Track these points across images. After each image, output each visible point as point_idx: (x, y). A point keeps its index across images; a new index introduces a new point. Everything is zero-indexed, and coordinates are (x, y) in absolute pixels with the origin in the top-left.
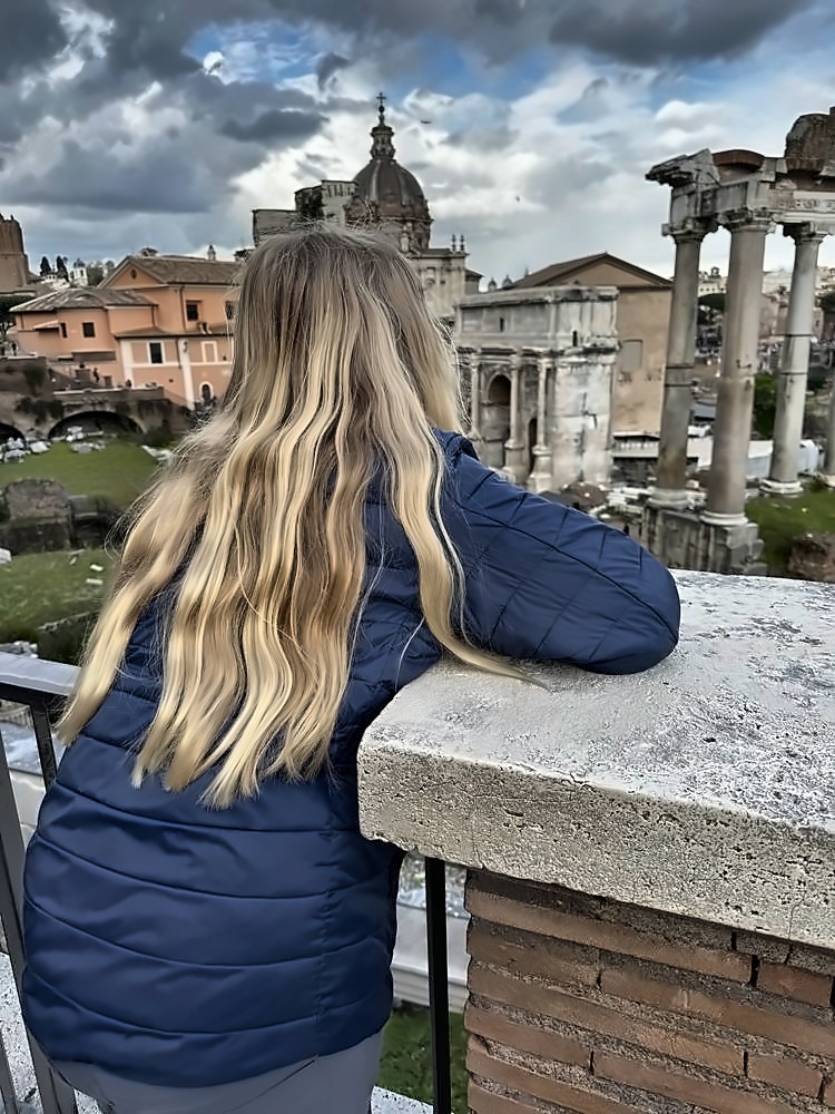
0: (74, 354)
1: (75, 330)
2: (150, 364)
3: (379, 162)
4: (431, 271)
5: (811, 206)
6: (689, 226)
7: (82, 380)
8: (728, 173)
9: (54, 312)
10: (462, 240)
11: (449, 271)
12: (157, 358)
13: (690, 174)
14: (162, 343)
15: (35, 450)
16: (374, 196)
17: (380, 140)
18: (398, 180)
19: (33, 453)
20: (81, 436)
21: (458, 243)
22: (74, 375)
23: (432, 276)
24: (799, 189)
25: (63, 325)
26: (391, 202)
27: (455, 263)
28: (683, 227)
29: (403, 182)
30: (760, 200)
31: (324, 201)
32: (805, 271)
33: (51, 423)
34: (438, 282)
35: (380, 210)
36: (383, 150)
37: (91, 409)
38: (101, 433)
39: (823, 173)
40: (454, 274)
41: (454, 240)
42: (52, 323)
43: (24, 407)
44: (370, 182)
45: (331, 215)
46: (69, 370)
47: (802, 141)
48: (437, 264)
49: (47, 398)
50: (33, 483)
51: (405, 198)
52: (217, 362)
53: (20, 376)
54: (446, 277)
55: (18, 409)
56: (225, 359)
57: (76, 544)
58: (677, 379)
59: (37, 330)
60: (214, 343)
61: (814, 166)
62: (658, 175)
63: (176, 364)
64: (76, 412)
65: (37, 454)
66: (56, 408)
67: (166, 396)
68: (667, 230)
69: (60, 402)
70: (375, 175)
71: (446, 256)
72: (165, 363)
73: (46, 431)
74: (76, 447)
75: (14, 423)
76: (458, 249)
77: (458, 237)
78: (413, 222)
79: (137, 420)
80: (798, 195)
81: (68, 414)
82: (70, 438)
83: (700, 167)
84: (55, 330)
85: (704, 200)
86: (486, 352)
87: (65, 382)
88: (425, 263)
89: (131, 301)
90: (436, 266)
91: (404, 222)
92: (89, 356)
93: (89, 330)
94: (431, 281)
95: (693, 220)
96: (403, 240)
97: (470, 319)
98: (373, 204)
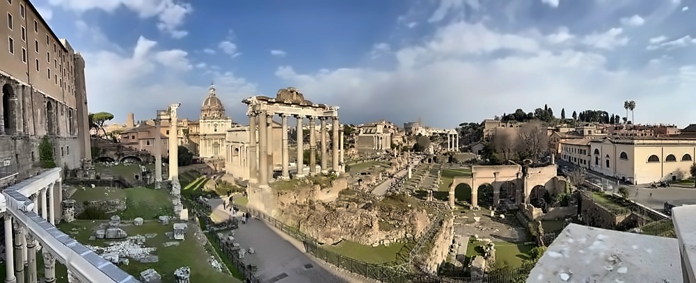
0: (129, 143)
1: (131, 137)
2: (146, 146)
3: (211, 96)
7: (130, 149)
9: (127, 133)
12: (148, 144)
14: (150, 140)
15: (115, 164)
16: (209, 104)
20: (127, 162)
22: (128, 148)
25: (128, 136)
26: (213, 106)
27: (228, 120)
33: (121, 158)
35: (211, 107)
36: (212, 93)
37: (131, 155)
38: (132, 161)
42: (126, 136)
43: (116, 154)
44: (208, 101)
46: (127, 146)
49: (121, 153)
51: (217, 105)
59: (124, 137)
63: (153, 145)
64: (127, 156)
66: (123, 155)
67: (149, 153)
70: (210, 99)
71: (226, 119)
72: (150, 145)
73: (120, 160)
74: (125, 164)
75: (113, 158)
78: (219, 110)
79: (141, 159)
81: (125, 156)
82: (124, 162)
86: (233, 142)
87: (126, 149)
88: (221, 120)
89: (143, 131)
91: (217, 110)
92: (133, 143)
93: (133, 137)
94: (222, 125)
95: (252, 112)
96: (215, 115)
97: (230, 134)
98: (209, 106)
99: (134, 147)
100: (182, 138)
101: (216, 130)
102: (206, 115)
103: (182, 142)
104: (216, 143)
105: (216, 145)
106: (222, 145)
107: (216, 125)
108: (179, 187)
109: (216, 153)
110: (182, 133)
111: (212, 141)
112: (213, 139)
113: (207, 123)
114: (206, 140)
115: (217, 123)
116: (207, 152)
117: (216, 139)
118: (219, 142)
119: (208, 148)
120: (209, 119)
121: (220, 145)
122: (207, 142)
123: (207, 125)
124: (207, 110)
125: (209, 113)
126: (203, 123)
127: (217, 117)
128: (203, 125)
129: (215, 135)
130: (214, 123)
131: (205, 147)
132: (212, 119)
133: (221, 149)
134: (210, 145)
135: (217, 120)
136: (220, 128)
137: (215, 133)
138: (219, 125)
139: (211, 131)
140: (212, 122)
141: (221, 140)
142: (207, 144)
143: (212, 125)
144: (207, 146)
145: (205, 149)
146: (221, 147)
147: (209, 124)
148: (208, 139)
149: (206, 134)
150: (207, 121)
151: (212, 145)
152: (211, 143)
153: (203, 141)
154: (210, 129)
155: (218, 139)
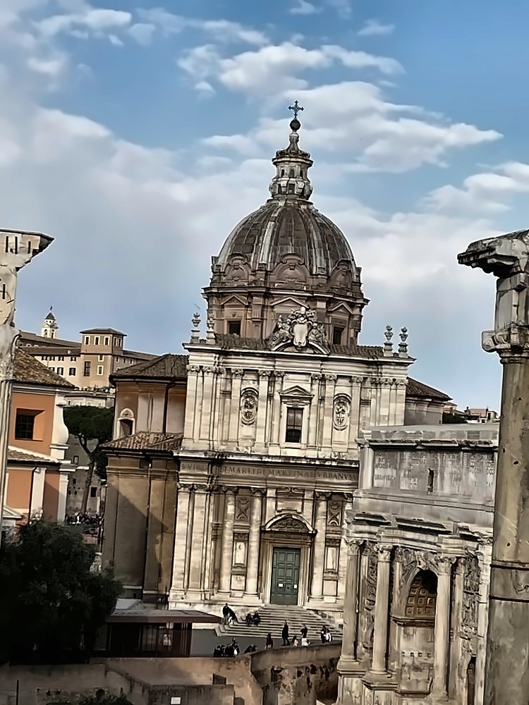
3: (281, 204)
4: (346, 381)
6: (515, 339)
10: (404, 337)
11: (377, 384)
13: (514, 259)
16: (264, 256)
17: (287, 171)
18: (308, 232)
21: (396, 341)
23: (346, 391)
26: (293, 267)
27: (388, 373)
28: (508, 340)
29: (316, 237)
34: (356, 401)
35: (272, 278)
36: (291, 186)
40: (385, 390)
41: (389, 335)
44: (261, 234)
48: (355, 371)
51: (318, 262)
54: (370, 393)
62: (475, 256)
68: (489, 341)
70: (271, 224)
71: (373, 359)
76: (396, 349)
77: (397, 333)
78: (329, 302)
88: (332, 369)
90: (353, 374)
91: (313, 299)
94: (342, 400)
95: (520, 328)
96: (297, 327)
97: (385, 467)
98: (262, 267)
100: (53, 468)
101: (293, 435)
102: (235, 326)
103: (50, 493)
104: (288, 519)
105: (289, 539)
106: (332, 543)
107: (297, 401)
109: (284, 594)
110: (60, 431)
111: (258, 502)
112: (271, 493)
113: (237, 382)
114: (216, 491)
115: (307, 387)
116: (225, 580)
117: (291, 495)
118: (307, 515)
119: (226, 554)
120: (253, 355)
121: (313, 536)
122: (231, 509)
123: (236, 394)
124: (250, 295)
125: (256, 313)
126: (209, 378)
127: (308, 346)
128: (208, 391)
129: (287, 464)
130: (287, 386)
131: (211, 545)
132: (273, 357)
133: (318, 571)
134: (248, 535)
135: (309, 364)
136: (328, 420)
137: (291, 453)
138: (322, 400)
139: (260, 439)
140: (272, 377)
141: (322, 507)
142: (228, 525)
143: (270, 397)
144: (228, 537)
145: (210, 556)
146: (325, 557)
147: (254, 386)
148: (236, 491)
149: (222, 454)
150: (237, 363)
151: (262, 531)
152: (256, 517)
153: (201, 499)
154: (253, 423)
155: (308, 495)
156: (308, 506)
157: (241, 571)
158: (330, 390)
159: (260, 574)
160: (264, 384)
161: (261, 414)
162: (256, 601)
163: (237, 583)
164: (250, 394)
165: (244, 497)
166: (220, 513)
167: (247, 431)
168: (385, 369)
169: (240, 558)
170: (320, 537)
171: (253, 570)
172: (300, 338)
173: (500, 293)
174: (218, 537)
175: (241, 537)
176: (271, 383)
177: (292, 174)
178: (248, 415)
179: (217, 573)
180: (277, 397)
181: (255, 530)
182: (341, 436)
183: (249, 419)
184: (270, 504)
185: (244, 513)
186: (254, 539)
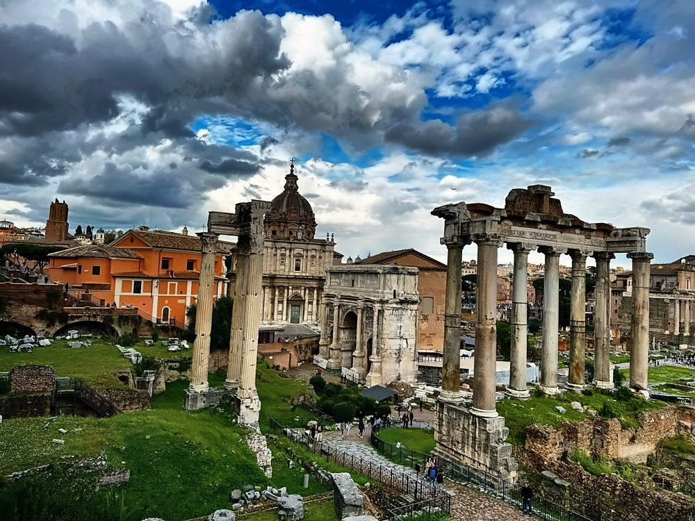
0: (83, 284)
1: (87, 270)
2: (132, 294)
3: (288, 192)
4: (314, 251)
5: (522, 234)
6: (455, 240)
8: (475, 215)
9: (76, 258)
10: (333, 236)
11: (324, 251)
12: (137, 290)
13: (455, 213)
14: (143, 281)
15: (42, 344)
16: (284, 209)
17: (290, 181)
18: (298, 202)
19: (40, 346)
20: (76, 336)
21: (330, 237)
22: (80, 298)
23: (314, 254)
24: (514, 225)
25: (80, 267)
26: (294, 213)
27: (328, 248)
28: (452, 240)
29: (301, 204)
30: (493, 229)
31: (252, 211)
32: (520, 268)
33: (58, 327)
34: (318, 257)
35: (287, 217)
36: (292, 186)
37: (87, 319)
38: (90, 335)
39: (526, 218)
40: (327, 254)
42: (75, 265)
43: (40, 316)
44: (283, 202)
45: (256, 218)
46: (78, 294)
47: (514, 201)
48: (318, 247)
49: (58, 310)
50: (33, 367)
51: (302, 212)
52: (176, 295)
53: (43, 296)
54: (322, 255)
55: (37, 317)
56: (181, 293)
57: (54, 412)
58: (451, 323)
59: (62, 268)
60: (177, 283)
61: (522, 214)
62: (437, 212)
63: (150, 294)
64: (76, 321)
65: (43, 346)
66: (63, 317)
67: (139, 313)
68: (443, 241)
69: (67, 313)
70: (286, 199)
71: (323, 244)
72: (142, 294)
73: (53, 331)
74: (70, 344)
75: (32, 326)
76: (330, 240)
77: (331, 234)
78: (305, 224)
79: (117, 328)
80: (514, 228)
81: (70, 322)
82: (68, 337)
83: (460, 210)
84: (74, 269)
85: (462, 227)
86: (343, 297)
87: (73, 301)
88: (310, 247)
89: (127, 255)
90: (317, 249)
91: (300, 224)
92: (92, 286)
93: (96, 271)
94: (313, 257)
95: (457, 237)
96: (299, 233)
97: (335, 279)
98: (284, 213)
99: (96, 296)
101: (298, 268)
102: (275, 233)
104: (296, 296)
105: (296, 302)
106: (311, 303)
107: (299, 257)
108: (256, 405)
109: (295, 320)
111: (286, 291)
112: (290, 287)
113: (278, 251)
114: (273, 288)
115: (302, 253)
116: (275, 316)
117: (297, 288)
118: (302, 294)
119: (276, 308)
120: (284, 242)
121: (304, 301)
122: (277, 293)
123: (278, 255)
124: (280, 222)
125: (282, 228)
126: (269, 250)
127: (302, 239)
128: (269, 254)
129: (296, 278)
130: (295, 252)
131: (270, 305)
132: (291, 243)
133: (306, 312)
134: (283, 301)
135: (303, 245)
136: (309, 263)
137: (296, 274)
138: (307, 257)
139: (287, 270)
140: (290, 250)
141: (307, 291)
142: (276, 298)
143: (290, 256)
144: (276, 302)
145: (270, 309)
146: (308, 307)
147: (284, 252)
148: (279, 287)
149: (275, 275)
150: (279, 245)
151: (288, 300)
152: (286, 295)
153: (267, 290)
154: (285, 265)
155: (302, 288)
156: (303, 291)
157: (281, 313)
158: (310, 254)
159: (287, 314)
160: (288, 252)
161: (287, 261)
162: (286, 323)
163: (280, 317)
164: (282, 255)
165: (282, 288)
166: (274, 294)
167: (282, 267)
168: (327, 247)
169: (280, 309)
170: (307, 301)
171: (285, 313)
172: (299, 237)
173: (446, 225)
174: (273, 302)
175: (281, 302)
176: (290, 251)
177: (292, 182)
178: (282, 262)
179: (273, 314)
180: (292, 256)
181: (285, 299)
182: (313, 268)
183: (283, 263)
184: (290, 291)
185: (281, 294)
186: (285, 302)
